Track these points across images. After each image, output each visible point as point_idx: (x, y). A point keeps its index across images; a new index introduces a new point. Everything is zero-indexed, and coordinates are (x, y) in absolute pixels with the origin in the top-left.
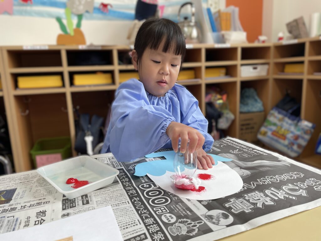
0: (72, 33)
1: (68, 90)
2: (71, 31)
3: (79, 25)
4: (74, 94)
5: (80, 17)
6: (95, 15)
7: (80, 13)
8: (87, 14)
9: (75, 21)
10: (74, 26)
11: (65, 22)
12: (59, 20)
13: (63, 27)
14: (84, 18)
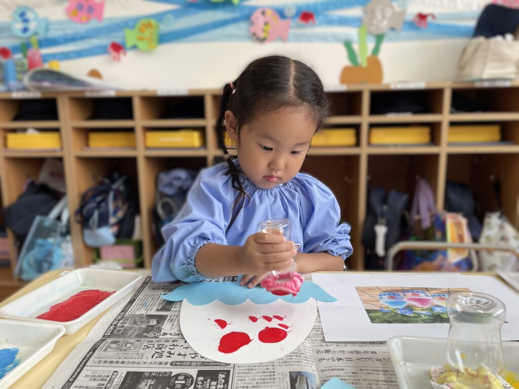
0: (364, 64)
1: (364, 152)
2: (363, 61)
3: (376, 50)
4: (372, 158)
5: (379, 38)
6: (404, 34)
8: (392, 34)
9: (371, 45)
10: (369, 53)
11: (356, 47)
12: (348, 45)
13: (352, 55)
14: (385, 39)
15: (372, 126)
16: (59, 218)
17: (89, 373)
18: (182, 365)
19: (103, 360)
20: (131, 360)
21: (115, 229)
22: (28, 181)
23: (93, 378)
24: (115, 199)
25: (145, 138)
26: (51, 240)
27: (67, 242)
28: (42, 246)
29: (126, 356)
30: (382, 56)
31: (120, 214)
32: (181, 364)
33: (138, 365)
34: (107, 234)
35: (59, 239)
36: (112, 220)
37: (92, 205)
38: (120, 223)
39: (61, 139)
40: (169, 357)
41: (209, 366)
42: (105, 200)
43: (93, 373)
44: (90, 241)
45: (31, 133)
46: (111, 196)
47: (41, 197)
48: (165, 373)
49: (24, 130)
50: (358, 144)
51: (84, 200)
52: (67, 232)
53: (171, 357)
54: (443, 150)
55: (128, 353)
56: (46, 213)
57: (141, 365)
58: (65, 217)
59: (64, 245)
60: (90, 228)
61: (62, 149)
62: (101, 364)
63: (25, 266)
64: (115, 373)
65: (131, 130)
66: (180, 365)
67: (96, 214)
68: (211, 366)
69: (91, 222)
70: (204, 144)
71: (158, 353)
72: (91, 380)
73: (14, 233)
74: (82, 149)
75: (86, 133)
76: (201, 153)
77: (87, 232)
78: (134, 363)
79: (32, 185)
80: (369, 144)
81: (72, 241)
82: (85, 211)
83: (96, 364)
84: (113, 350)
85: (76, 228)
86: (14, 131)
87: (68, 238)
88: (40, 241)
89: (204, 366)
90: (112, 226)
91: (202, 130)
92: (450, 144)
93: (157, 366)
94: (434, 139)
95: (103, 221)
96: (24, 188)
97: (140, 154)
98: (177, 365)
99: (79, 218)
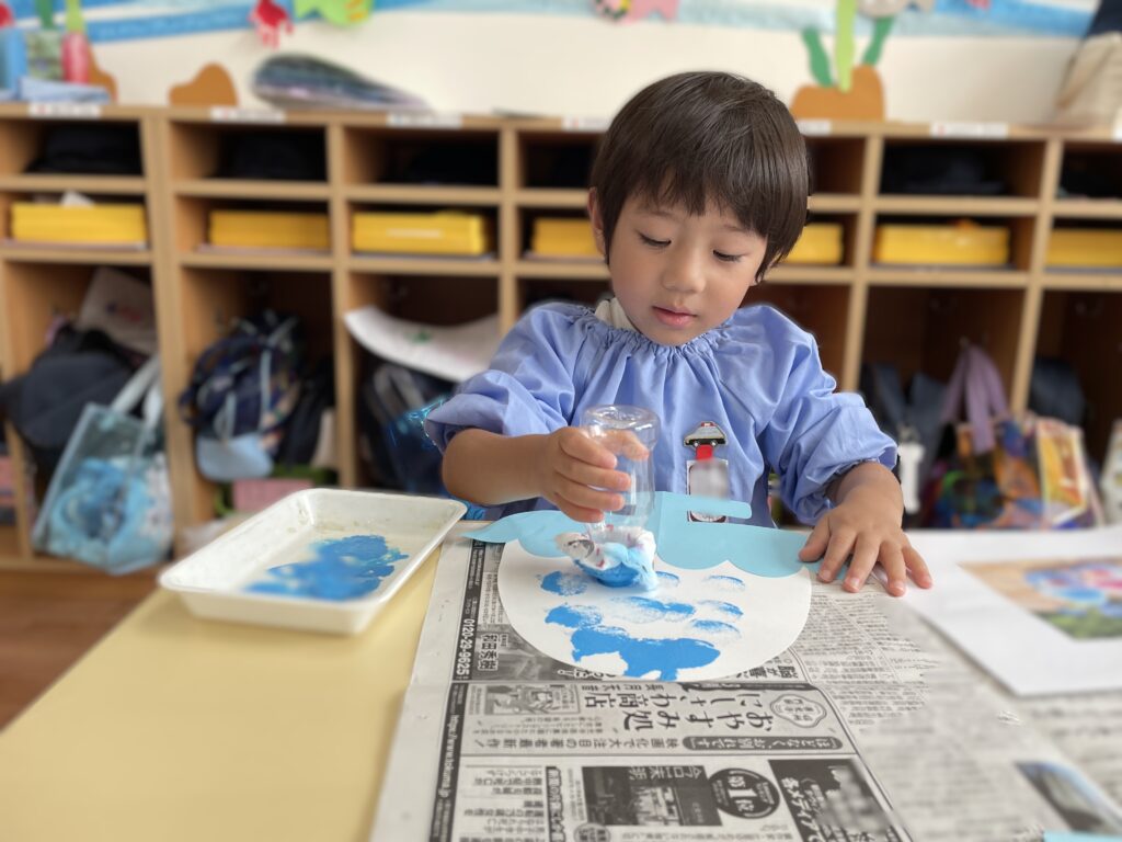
0: (845, 83)
1: (860, 278)
2: (842, 77)
3: (873, 54)
4: (877, 294)
5: (882, 26)
6: (937, 19)
7: (885, 12)
8: (909, 17)
9: (862, 42)
10: (857, 59)
11: (828, 43)
12: (811, 36)
13: (818, 62)
14: (895, 29)
15: (884, 220)
16: (137, 411)
17: (483, 774)
18: (716, 748)
19: (501, 738)
20: (577, 737)
21: (271, 441)
22: (59, 321)
23: (501, 787)
24: (274, 370)
25: (351, 227)
26: (119, 463)
27: (158, 468)
28: (98, 475)
29: (553, 725)
30: (885, 68)
31: (285, 406)
32: (713, 744)
33: (600, 750)
34: (253, 451)
35: (139, 462)
36: (268, 419)
37: (220, 383)
38: (284, 427)
39: (146, 220)
40: (668, 725)
41: (787, 747)
42: (250, 372)
43: (492, 773)
44: (212, 468)
45: (72, 202)
46: (266, 361)
47: (91, 361)
48: (686, 769)
49: (56, 197)
50: (846, 260)
51: (202, 370)
52: (158, 445)
53: (674, 726)
54: (1035, 281)
55: (556, 719)
56: (107, 399)
57: (607, 749)
58: (153, 408)
59: (151, 474)
60: (215, 436)
61: (149, 245)
62: (501, 748)
63: (58, 522)
64: (552, 773)
65: (320, 208)
66: (711, 748)
67: (231, 404)
68: (793, 748)
69: (218, 421)
70: (493, 245)
71: (633, 715)
72: (497, 791)
73: (27, 443)
74: (195, 249)
75: (205, 208)
76: (485, 267)
77: (206, 446)
78: (586, 743)
79: (67, 331)
80: (874, 261)
81: (168, 465)
82: (203, 394)
83: (487, 750)
84: (510, 711)
85: (179, 433)
86: (28, 197)
87: (160, 458)
88: (94, 464)
89: (775, 748)
90: (267, 432)
91: (490, 215)
92: (1051, 269)
93: (650, 749)
94: (1017, 256)
95: (246, 422)
96: (49, 337)
97: (341, 266)
98: (704, 747)
99: (187, 412)
